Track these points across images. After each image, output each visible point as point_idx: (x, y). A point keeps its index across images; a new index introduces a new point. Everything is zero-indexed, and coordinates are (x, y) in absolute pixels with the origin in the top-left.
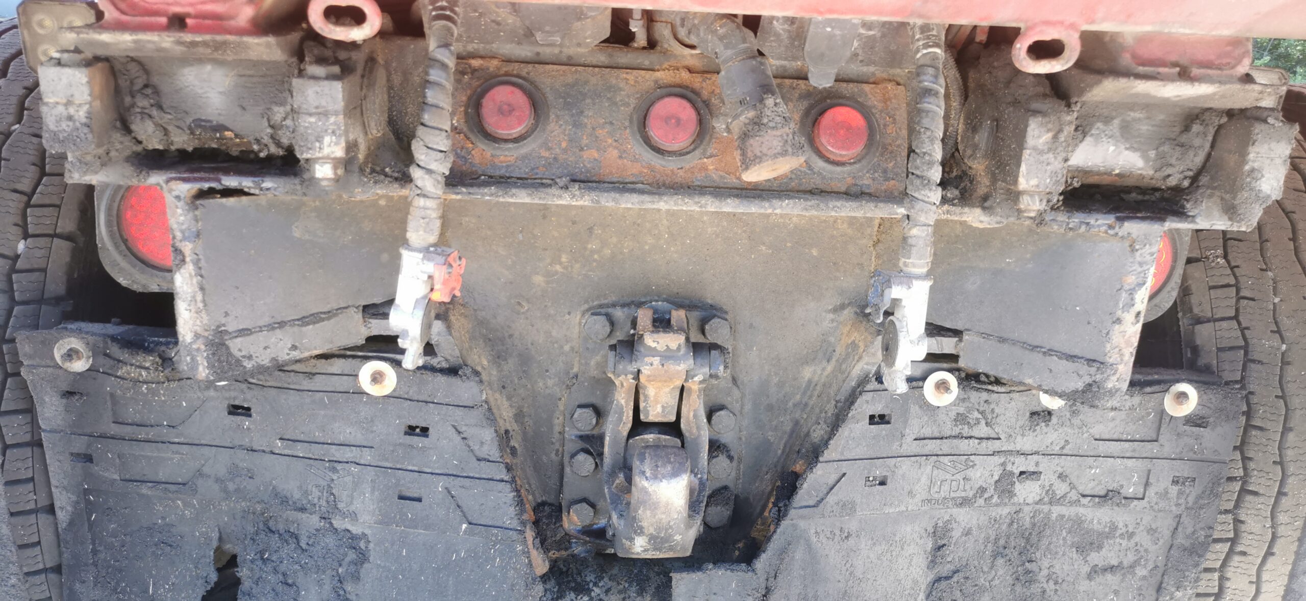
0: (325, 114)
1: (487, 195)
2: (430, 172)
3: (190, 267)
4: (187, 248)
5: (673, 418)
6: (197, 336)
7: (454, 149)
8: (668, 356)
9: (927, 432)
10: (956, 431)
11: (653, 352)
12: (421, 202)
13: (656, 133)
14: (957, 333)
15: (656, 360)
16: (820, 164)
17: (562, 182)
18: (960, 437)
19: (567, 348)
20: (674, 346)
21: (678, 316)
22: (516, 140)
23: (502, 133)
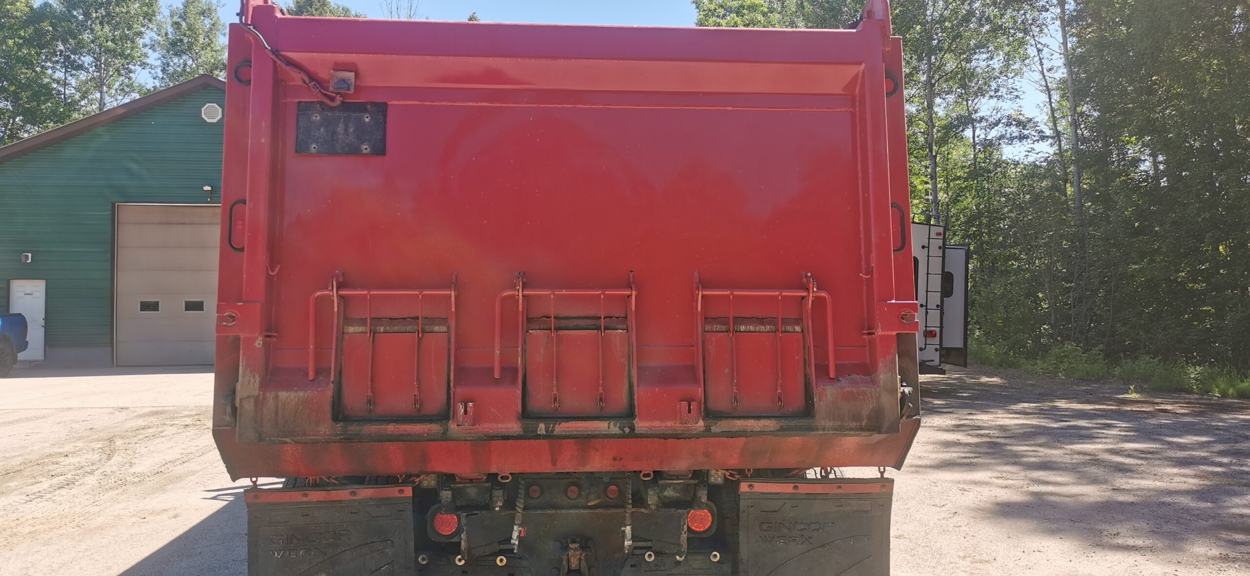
0: (498, 497)
1: (531, 512)
2: (520, 507)
3: (465, 532)
4: (465, 528)
5: (578, 568)
6: (465, 549)
7: (525, 502)
8: (575, 550)
9: (647, 569)
10: (655, 569)
11: (572, 548)
12: (518, 514)
13: (569, 494)
14: (651, 541)
15: (572, 551)
16: (608, 499)
17: (548, 507)
18: (657, 570)
19: (549, 552)
20: (576, 546)
21: (578, 539)
22: (537, 498)
23: (534, 496)
